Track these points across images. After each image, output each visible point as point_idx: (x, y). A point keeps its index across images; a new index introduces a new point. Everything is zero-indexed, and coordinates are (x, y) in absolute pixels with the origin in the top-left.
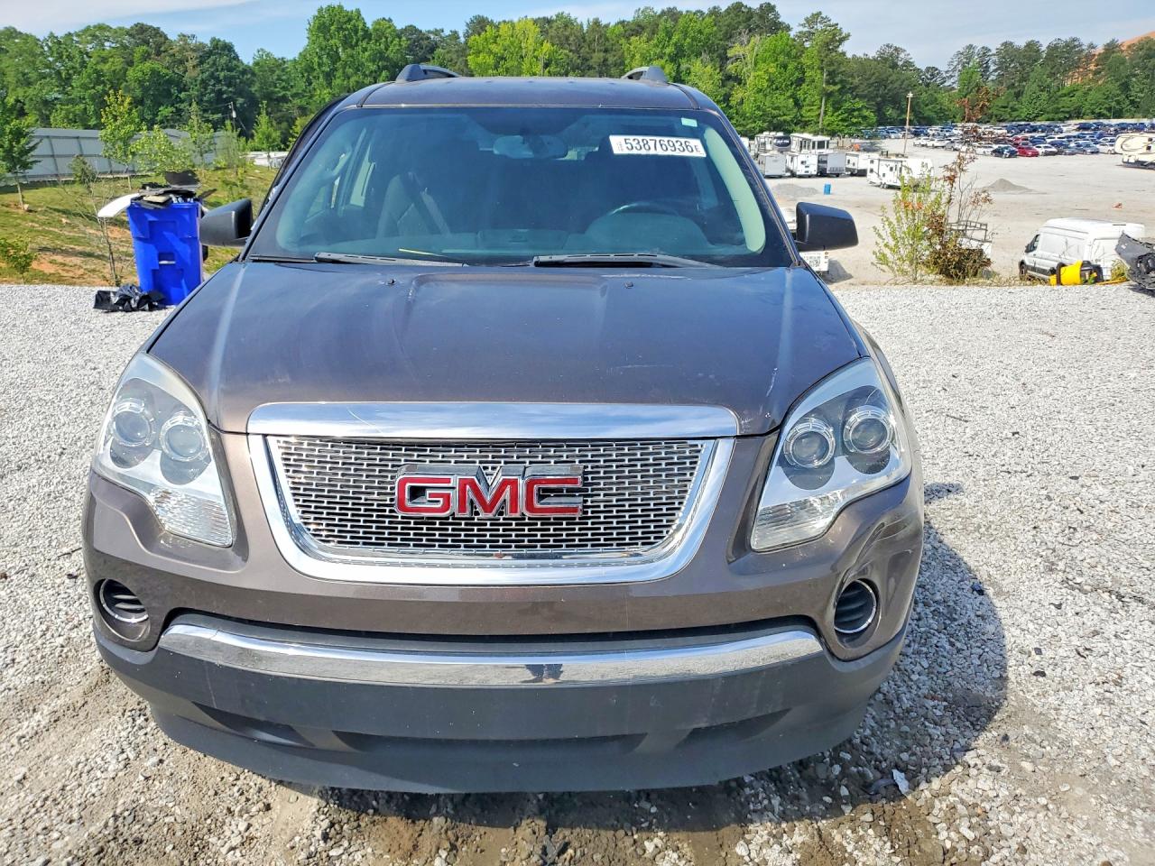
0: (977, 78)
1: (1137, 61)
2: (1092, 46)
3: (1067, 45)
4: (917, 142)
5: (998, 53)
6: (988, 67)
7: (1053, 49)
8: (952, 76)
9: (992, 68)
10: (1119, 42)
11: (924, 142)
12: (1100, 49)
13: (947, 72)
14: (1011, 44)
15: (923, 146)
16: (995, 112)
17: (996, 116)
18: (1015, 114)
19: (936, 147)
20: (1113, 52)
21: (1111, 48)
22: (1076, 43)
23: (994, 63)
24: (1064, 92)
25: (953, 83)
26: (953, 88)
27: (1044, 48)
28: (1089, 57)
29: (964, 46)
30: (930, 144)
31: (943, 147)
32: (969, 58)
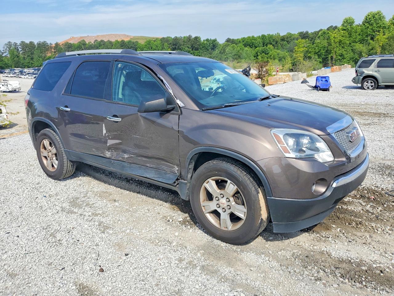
0: (16, 53)
1: (66, 49)
2: (51, 44)
3: (43, 43)
4: (4, 75)
5: (20, 45)
6: (18, 50)
7: (39, 44)
8: (6, 52)
9: (20, 50)
10: (59, 43)
11: (7, 75)
12: (54, 45)
13: (3, 50)
14: (24, 42)
15: (6, 76)
16: (26, 64)
17: (27, 66)
18: (33, 65)
19: (12, 77)
20: (58, 46)
21: (57, 44)
22: (46, 43)
23: (20, 48)
24: (47, 58)
25: (7, 54)
26: (7, 56)
27: (36, 44)
28: (51, 48)
29: (7, 42)
30: (9, 76)
31: (15, 77)
32: (11, 46)
